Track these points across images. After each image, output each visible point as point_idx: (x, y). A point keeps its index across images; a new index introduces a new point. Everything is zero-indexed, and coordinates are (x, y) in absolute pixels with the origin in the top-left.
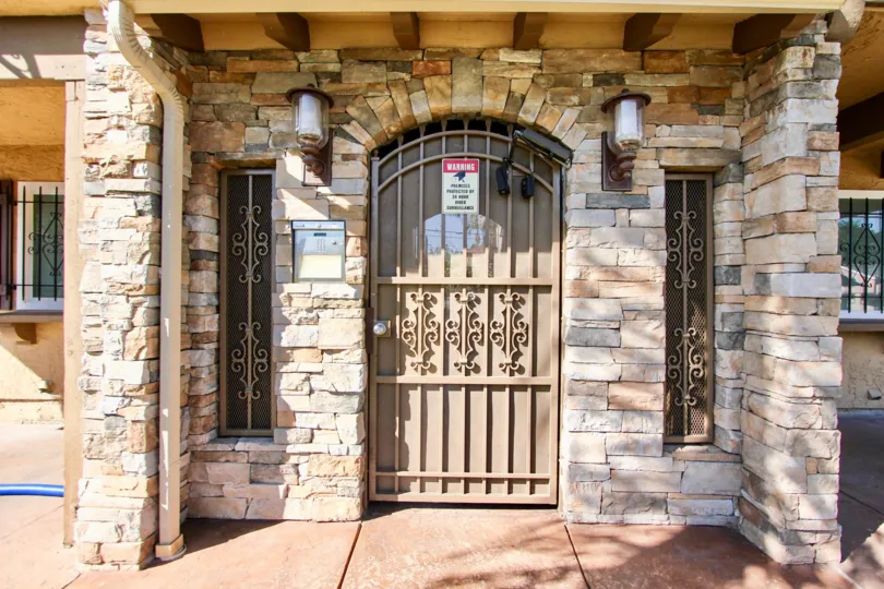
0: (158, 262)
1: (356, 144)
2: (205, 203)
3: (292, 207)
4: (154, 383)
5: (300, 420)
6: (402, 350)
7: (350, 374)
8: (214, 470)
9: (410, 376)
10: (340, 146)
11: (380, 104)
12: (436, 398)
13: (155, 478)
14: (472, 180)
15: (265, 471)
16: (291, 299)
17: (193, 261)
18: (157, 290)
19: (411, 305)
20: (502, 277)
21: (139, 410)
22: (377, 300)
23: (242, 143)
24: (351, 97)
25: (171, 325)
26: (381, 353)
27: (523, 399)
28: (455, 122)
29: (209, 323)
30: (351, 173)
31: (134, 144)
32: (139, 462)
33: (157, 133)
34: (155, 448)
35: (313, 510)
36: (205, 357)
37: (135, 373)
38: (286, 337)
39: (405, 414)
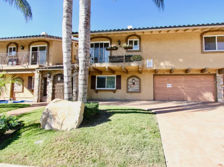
0: (39, 84)
1: (52, 76)
2: (43, 80)
3: (48, 80)
4: (38, 92)
5: (48, 95)
6: (55, 90)
7: (51, 91)
8: (43, 98)
9: (56, 92)
10: (51, 76)
11: (54, 73)
12: (57, 94)
13: (38, 98)
14: (60, 78)
15: (46, 98)
16: (48, 87)
17: (42, 84)
18: (39, 86)
19: (56, 87)
20: (62, 85)
21: (38, 93)
22: (53, 87)
23: (45, 76)
24: (52, 73)
25: (40, 88)
26: (54, 90)
27: (63, 94)
28: (59, 74)
29: (43, 88)
30: (52, 78)
31: (38, 77)
32: (37, 96)
33: (39, 76)
34: (38, 96)
35: (48, 101)
36: (43, 91)
37: (37, 91)
38: (47, 89)
39: (55, 95)
